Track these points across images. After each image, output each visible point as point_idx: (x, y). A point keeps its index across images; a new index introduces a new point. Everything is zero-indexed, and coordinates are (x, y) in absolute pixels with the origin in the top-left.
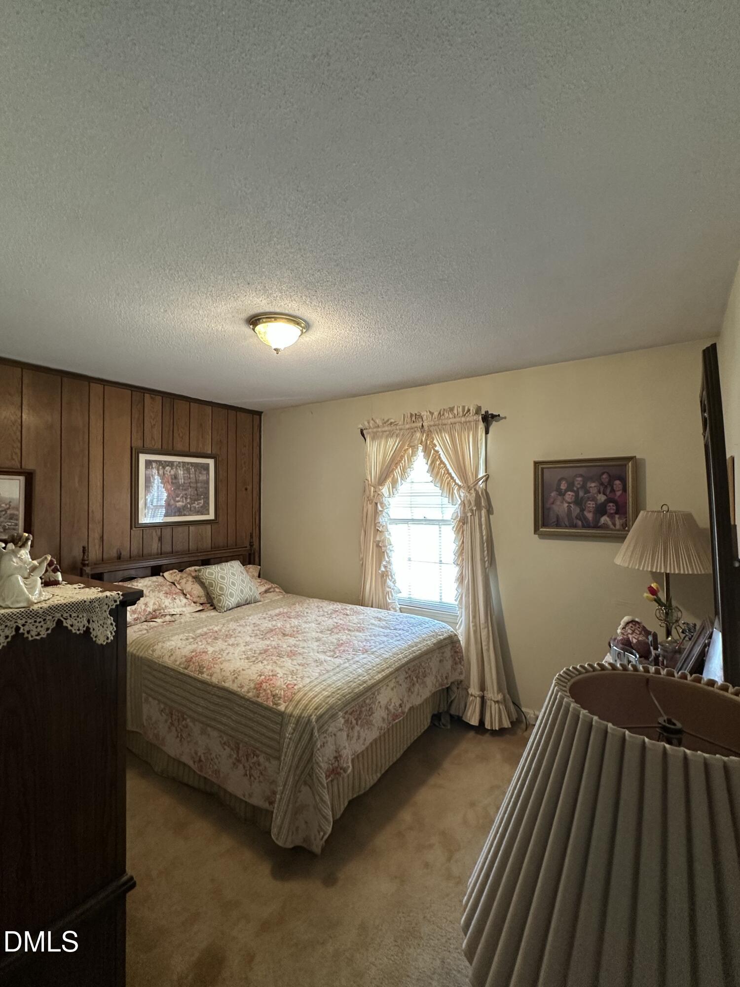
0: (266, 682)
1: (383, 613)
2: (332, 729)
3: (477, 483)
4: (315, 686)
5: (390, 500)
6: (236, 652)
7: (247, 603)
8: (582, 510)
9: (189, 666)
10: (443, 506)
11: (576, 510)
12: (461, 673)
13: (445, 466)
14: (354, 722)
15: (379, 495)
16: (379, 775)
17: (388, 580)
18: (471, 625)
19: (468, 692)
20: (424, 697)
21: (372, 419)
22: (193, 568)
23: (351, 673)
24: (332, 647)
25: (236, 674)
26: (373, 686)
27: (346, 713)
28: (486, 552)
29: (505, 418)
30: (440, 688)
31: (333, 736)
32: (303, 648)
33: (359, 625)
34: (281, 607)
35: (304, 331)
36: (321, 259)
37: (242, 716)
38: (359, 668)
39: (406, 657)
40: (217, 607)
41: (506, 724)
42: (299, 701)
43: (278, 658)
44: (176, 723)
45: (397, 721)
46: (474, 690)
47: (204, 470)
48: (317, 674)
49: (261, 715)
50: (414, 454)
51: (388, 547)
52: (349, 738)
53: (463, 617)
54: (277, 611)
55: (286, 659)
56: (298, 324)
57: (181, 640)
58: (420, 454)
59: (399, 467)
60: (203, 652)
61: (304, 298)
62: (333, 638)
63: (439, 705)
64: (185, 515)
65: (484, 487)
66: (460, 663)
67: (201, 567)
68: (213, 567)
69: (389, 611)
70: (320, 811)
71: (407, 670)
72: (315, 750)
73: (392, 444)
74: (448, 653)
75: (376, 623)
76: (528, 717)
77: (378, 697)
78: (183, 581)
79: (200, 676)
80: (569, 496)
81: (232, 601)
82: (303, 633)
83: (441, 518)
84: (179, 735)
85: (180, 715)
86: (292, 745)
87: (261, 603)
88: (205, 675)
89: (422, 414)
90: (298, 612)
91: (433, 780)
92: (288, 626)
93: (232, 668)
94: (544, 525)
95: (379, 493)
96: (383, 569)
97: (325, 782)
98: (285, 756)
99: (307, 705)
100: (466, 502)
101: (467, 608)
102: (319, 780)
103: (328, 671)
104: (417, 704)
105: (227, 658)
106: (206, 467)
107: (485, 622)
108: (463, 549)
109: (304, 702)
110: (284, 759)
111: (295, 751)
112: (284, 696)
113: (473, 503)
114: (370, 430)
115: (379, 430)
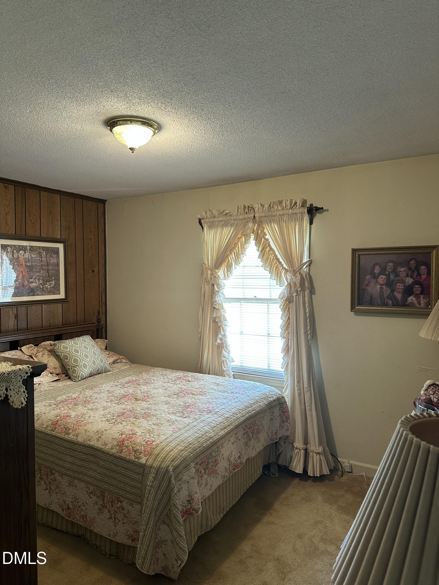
0: (127, 440)
1: (220, 379)
2: (185, 478)
3: (302, 267)
4: (170, 442)
5: (224, 281)
6: (97, 415)
7: (99, 373)
8: (393, 291)
9: (55, 428)
10: (271, 287)
11: (387, 291)
12: (288, 430)
13: (274, 252)
14: (203, 471)
15: (215, 277)
16: (222, 516)
17: (223, 351)
18: (296, 388)
19: (293, 446)
20: (258, 450)
21: (209, 210)
22: (48, 342)
23: (199, 430)
24: (181, 410)
25: (100, 433)
26: (218, 441)
27: (196, 464)
28: (309, 327)
29: (328, 210)
30: (271, 443)
31: (187, 483)
32: (156, 410)
33: (201, 390)
34: (130, 376)
35: (156, 131)
36: (180, 73)
37: (107, 469)
38: (206, 426)
39: (243, 416)
40: (72, 377)
41: (326, 471)
42: (158, 455)
43: (135, 419)
44: (44, 477)
45: (236, 470)
46: (299, 444)
47: (55, 253)
48: (171, 432)
49: (124, 467)
50: (247, 242)
51: (224, 322)
52: (199, 484)
53: (289, 382)
54: (127, 379)
55: (142, 420)
56: (151, 126)
57: (44, 406)
58: (252, 242)
59: (233, 253)
60: (67, 416)
61: (160, 104)
62: (180, 402)
63: (269, 457)
64: (38, 295)
65: (308, 271)
66: (287, 421)
67: (56, 342)
68: (68, 341)
69: (225, 378)
70: (178, 544)
71: (244, 427)
72: (173, 495)
73: (227, 232)
74: (277, 412)
75: (215, 387)
76: (343, 466)
77: (221, 451)
78: (40, 355)
79: (66, 437)
80: (382, 279)
81: (85, 372)
82: (153, 397)
83: (269, 298)
84: (48, 488)
85: (48, 470)
86: (153, 491)
87: (110, 373)
88: (71, 436)
89: (254, 206)
90: (145, 380)
91: (267, 518)
92: (139, 392)
93: (95, 429)
94: (359, 304)
95: (216, 275)
96: (219, 341)
97: (181, 520)
98: (147, 500)
99: (165, 458)
100: (292, 284)
101: (293, 374)
102: (176, 519)
103: (180, 429)
104: (253, 456)
105: (90, 421)
106: (56, 251)
107: (308, 387)
108: (289, 324)
109: (162, 455)
110: (146, 503)
111: (155, 496)
112: (144, 450)
113: (298, 285)
114: (207, 220)
115: (216, 220)
